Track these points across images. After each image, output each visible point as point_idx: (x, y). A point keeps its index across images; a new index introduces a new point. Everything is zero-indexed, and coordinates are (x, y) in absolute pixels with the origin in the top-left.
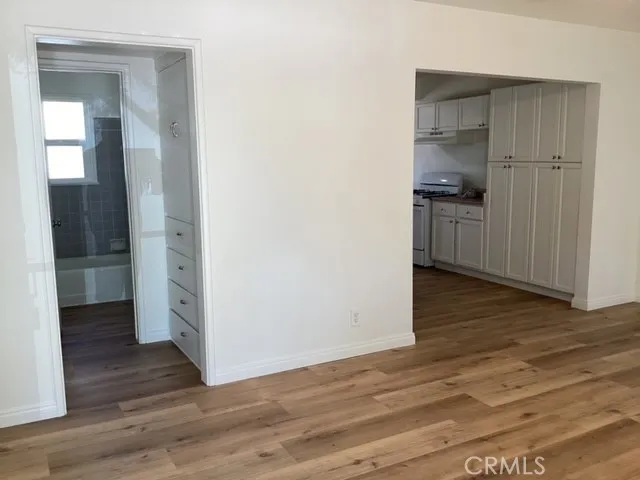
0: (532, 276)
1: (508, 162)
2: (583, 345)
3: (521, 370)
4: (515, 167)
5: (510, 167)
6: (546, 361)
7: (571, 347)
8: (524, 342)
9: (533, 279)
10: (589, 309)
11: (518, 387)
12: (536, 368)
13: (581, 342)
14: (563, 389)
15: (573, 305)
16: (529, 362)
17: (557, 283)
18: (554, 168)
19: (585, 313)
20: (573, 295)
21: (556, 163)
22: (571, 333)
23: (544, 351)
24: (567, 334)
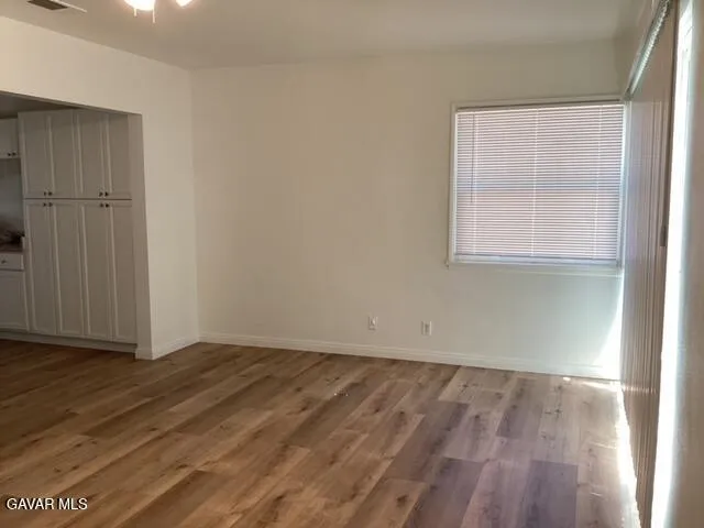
0: (89, 331)
1: (48, 200)
2: (148, 400)
3: (79, 445)
4: (57, 205)
5: (51, 205)
6: (108, 427)
7: (136, 405)
8: (80, 411)
9: (90, 333)
10: (154, 358)
11: (75, 468)
12: (96, 439)
13: (146, 396)
14: (127, 456)
15: (137, 357)
16: (87, 434)
17: (117, 334)
18: (102, 205)
19: (150, 362)
20: (135, 345)
21: (104, 200)
22: (136, 388)
23: (105, 416)
24: (129, 391)
